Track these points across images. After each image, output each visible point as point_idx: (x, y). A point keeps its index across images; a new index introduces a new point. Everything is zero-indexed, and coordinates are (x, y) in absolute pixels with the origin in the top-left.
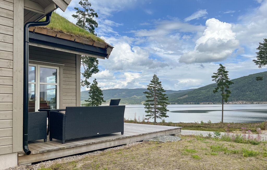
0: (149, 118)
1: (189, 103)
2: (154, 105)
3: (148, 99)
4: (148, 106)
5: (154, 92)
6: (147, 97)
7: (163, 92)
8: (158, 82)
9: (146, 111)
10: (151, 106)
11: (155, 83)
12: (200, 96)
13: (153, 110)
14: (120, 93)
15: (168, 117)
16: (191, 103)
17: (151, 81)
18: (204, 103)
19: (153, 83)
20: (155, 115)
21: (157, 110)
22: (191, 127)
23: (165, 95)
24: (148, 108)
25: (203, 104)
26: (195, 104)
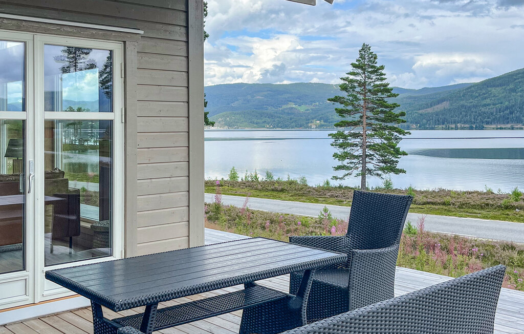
0: (345, 176)
1: (453, 126)
2: (362, 136)
3: (343, 119)
4: (341, 141)
5: (361, 97)
6: (341, 112)
7: (389, 96)
8: (374, 67)
9: (335, 155)
10: (352, 140)
11: (364, 70)
12: (485, 105)
13: (358, 152)
14: (249, 97)
15: (404, 172)
16: (459, 125)
17: (354, 65)
18: (499, 127)
19: (360, 71)
20: (364, 167)
21: (369, 152)
22: (482, 208)
23: (395, 106)
24: (341, 146)
25: (493, 129)
26: (471, 128)
